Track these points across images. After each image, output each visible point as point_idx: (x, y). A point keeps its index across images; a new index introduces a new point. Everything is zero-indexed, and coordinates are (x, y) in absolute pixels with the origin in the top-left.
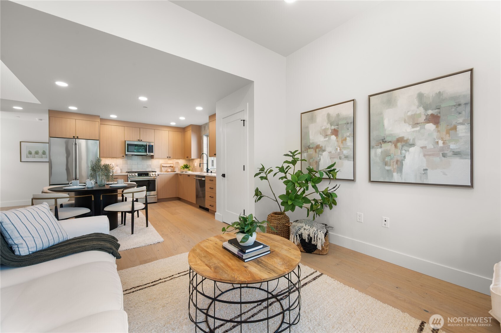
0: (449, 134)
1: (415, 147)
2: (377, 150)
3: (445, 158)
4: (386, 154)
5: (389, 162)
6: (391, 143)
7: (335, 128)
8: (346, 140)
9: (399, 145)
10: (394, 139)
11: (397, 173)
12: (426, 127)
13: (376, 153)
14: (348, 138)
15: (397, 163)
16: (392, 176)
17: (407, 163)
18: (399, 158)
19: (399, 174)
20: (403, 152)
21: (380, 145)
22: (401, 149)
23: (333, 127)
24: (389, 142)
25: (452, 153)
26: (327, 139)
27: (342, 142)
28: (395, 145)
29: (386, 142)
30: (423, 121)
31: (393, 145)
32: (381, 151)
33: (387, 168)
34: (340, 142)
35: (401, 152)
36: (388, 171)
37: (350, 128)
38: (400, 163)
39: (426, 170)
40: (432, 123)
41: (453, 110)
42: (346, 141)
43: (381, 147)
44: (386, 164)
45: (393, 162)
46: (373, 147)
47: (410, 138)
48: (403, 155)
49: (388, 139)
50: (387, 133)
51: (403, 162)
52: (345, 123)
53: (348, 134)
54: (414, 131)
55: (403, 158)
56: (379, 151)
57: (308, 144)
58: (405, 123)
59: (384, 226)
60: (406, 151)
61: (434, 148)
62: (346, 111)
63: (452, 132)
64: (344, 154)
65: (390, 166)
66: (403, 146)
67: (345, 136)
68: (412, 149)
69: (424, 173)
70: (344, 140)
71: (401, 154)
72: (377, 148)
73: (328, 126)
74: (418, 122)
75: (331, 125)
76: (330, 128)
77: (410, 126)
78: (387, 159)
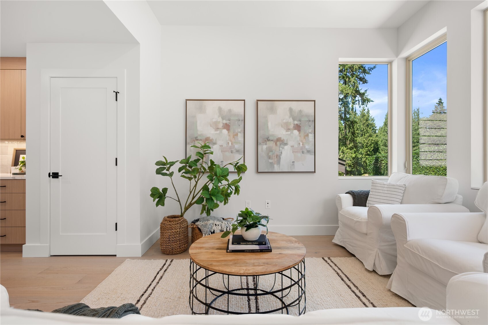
0: (305, 139)
1: (288, 145)
2: (263, 146)
3: (303, 154)
4: (270, 150)
5: (271, 156)
6: (273, 141)
7: (227, 123)
8: (237, 135)
9: (278, 143)
10: (275, 139)
11: (277, 165)
12: (294, 133)
13: (262, 149)
14: (239, 134)
15: (277, 157)
16: (274, 167)
17: (283, 157)
18: (278, 154)
19: (278, 166)
20: (281, 148)
21: (265, 143)
22: (279, 146)
23: (225, 122)
24: (271, 141)
25: (306, 151)
26: (218, 132)
27: (234, 137)
28: (275, 143)
29: (269, 140)
30: (292, 128)
31: (274, 143)
32: (266, 148)
33: (270, 161)
34: (232, 137)
35: (279, 149)
36: (271, 163)
37: (241, 125)
38: (278, 157)
39: (293, 162)
40: (297, 130)
41: (307, 123)
42: (237, 137)
43: (266, 144)
44: (269, 158)
45: (274, 156)
46: (260, 144)
47: (285, 139)
48: (281, 151)
49: (271, 138)
50: (271, 133)
51: (281, 156)
52: (237, 120)
53: (239, 130)
54: (287, 134)
55: (280, 154)
56: (265, 147)
57: (196, 136)
58: (282, 127)
59: (267, 207)
60: (282, 148)
61: (298, 147)
62: (238, 108)
63: (306, 137)
64: (235, 148)
65: (272, 159)
66: (280, 144)
67: (236, 131)
68: (286, 147)
69: (292, 164)
70: (235, 135)
71: (279, 150)
72: (263, 145)
73: (220, 119)
74: (290, 128)
75: (223, 119)
76: (221, 122)
77: (285, 130)
78: (270, 154)
